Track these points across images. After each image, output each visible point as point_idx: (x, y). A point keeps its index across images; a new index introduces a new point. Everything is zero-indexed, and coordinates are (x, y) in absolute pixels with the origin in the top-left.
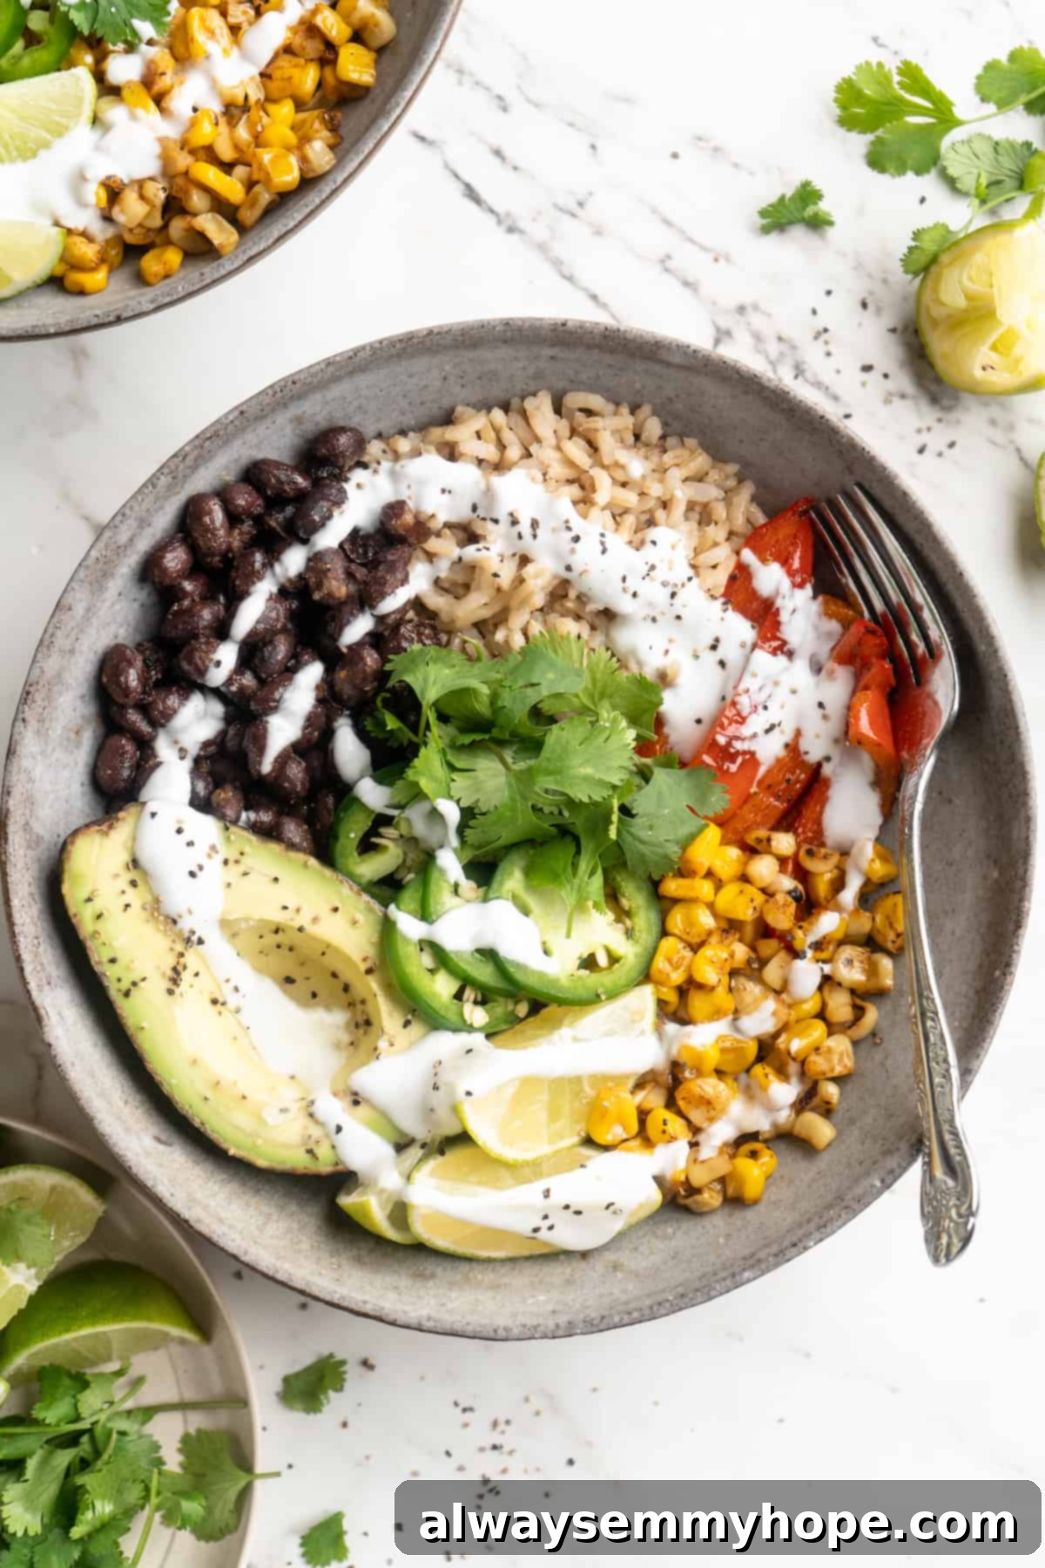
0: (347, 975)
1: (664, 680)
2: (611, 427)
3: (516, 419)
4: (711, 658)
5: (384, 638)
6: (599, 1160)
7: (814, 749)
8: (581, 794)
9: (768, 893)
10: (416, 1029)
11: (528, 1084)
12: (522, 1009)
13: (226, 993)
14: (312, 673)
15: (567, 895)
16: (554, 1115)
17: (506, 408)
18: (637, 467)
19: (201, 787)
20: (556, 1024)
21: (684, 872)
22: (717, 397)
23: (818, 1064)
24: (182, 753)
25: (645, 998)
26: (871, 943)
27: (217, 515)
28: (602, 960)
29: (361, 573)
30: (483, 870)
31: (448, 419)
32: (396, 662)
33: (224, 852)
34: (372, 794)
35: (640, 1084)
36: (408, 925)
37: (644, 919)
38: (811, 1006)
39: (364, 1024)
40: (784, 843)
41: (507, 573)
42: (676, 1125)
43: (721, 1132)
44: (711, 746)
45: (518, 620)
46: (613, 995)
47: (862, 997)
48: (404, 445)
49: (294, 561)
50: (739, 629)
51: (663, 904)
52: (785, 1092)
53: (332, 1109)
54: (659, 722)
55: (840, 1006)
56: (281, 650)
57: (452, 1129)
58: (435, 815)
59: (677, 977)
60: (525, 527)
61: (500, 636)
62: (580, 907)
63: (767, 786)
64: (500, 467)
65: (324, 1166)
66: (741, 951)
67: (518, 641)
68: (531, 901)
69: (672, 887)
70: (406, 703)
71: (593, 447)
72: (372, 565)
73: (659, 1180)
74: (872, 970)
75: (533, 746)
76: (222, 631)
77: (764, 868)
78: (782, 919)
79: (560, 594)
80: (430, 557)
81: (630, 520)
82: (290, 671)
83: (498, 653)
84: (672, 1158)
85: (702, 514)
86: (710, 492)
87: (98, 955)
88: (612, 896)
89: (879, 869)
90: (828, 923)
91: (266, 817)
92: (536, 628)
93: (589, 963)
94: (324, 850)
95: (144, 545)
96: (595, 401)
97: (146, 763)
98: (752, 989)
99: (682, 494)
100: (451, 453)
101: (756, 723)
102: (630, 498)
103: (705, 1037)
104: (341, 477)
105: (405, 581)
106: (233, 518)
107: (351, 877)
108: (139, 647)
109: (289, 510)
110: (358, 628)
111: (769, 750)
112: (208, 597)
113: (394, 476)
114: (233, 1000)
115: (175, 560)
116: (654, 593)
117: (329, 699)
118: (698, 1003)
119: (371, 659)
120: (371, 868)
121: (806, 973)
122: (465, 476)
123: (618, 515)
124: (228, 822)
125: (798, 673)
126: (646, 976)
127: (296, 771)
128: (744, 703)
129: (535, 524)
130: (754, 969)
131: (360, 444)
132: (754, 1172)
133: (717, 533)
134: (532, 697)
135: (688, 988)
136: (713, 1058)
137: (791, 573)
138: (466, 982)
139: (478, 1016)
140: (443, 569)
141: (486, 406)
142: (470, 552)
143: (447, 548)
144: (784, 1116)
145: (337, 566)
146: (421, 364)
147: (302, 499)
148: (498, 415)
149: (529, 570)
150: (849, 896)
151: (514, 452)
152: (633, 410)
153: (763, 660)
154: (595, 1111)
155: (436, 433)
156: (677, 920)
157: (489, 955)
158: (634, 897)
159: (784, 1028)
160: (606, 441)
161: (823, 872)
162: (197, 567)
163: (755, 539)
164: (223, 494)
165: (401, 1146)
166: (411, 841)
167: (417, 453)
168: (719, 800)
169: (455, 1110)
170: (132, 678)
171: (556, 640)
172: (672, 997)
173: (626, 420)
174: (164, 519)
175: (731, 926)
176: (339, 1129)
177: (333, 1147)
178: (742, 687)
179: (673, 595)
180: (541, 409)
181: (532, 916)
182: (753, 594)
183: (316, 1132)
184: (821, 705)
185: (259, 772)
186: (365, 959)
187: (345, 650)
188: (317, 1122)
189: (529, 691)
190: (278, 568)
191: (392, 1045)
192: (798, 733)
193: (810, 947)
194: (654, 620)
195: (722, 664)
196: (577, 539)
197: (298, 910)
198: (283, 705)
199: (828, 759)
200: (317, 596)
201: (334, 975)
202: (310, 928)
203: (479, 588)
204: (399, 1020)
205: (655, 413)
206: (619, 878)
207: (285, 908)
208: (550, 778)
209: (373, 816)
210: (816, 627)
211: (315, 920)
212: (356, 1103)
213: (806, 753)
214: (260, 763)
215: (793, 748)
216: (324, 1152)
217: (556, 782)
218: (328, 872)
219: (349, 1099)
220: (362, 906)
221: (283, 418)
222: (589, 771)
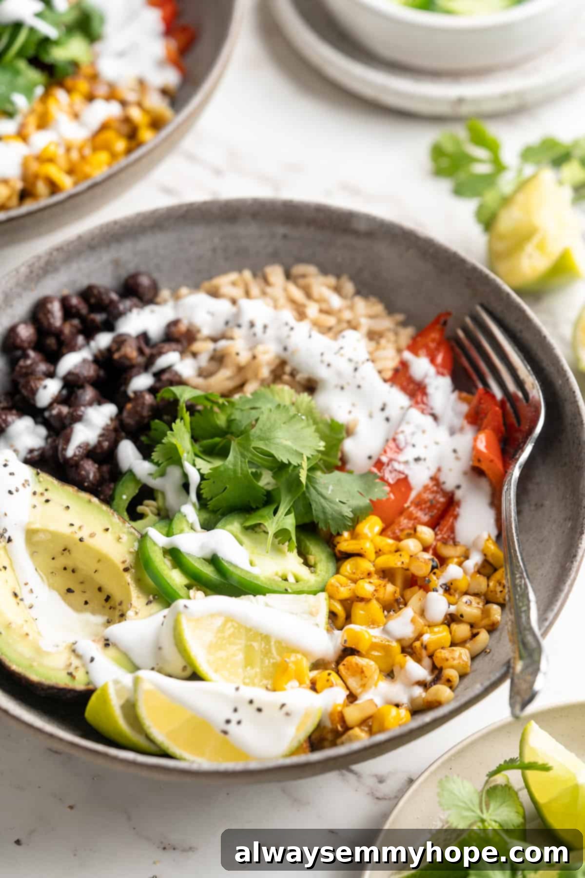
1: (349, 432)
2: (321, 286)
4: (380, 417)
7: (452, 478)
9: (413, 557)
10: (155, 606)
13: (24, 591)
14: (108, 410)
18: (336, 301)
24: (16, 453)
25: (320, 600)
26: (486, 597)
27: (56, 308)
28: (291, 579)
29: (147, 350)
33: (34, 488)
36: (157, 538)
37: (325, 567)
40: (426, 533)
41: (245, 354)
45: (250, 387)
47: (477, 627)
48: (184, 291)
49: (104, 340)
50: (398, 398)
51: (339, 557)
52: (419, 671)
53: (90, 648)
56: (89, 393)
59: (345, 594)
60: (258, 329)
63: (417, 503)
65: (80, 685)
66: (392, 589)
68: (244, 539)
69: (345, 543)
71: (308, 292)
74: (486, 611)
76: (50, 374)
77: (412, 545)
78: (421, 570)
79: (280, 370)
80: (195, 354)
86: (384, 324)
90: (453, 571)
93: (283, 578)
95: (7, 323)
96: (308, 269)
99: (366, 323)
100: (215, 294)
101: (409, 454)
102: (331, 321)
106: (67, 315)
110: (141, 382)
111: (419, 478)
113: (176, 307)
114: (28, 599)
115: (26, 333)
116: (343, 366)
117: (118, 428)
119: (148, 399)
121: (437, 601)
122: (223, 307)
125: (441, 433)
126: (322, 590)
128: (401, 440)
129: (265, 327)
130: (401, 608)
131: (156, 286)
135: (353, 600)
136: (367, 641)
137: (436, 366)
138: (195, 580)
142: (221, 345)
143: (206, 347)
144: (418, 692)
145: (132, 345)
148: (247, 275)
149: (260, 349)
150: (471, 564)
151: (255, 292)
152: (338, 276)
153: (417, 416)
155: (206, 283)
156: (349, 566)
160: (317, 288)
161: (453, 553)
162: (39, 342)
163: (413, 347)
164: (62, 299)
167: (192, 294)
172: (340, 609)
173: (331, 280)
174: (22, 308)
175: (386, 574)
176: (92, 660)
177: (87, 673)
178: (401, 429)
179: (356, 369)
180: (276, 274)
181: (244, 545)
182: (411, 380)
183: (76, 662)
184: (455, 451)
185: (64, 457)
186: (124, 562)
187: (131, 395)
188: (79, 656)
189: (253, 412)
190: (93, 344)
191: (137, 613)
192: (439, 470)
193: (441, 586)
194: (342, 388)
195: (387, 419)
196: (292, 329)
197: (80, 528)
198: (85, 417)
199: (458, 487)
200: (116, 356)
201: (100, 589)
202: (87, 540)
203: (226, 367)
204: (144, 601)
205: (352, 278)
206: (308, 543)
207: (72, 525)
208: (262, 442)
209: (140, 486)
210: (453, 410)
211: (92, 535)
212: (107, 645)
213: (444, 483)
214: (65, 449)
215: (435, 479)
216: (80, 676)
217: (266, 445)
218: (104, 507)
219: (102, 643)
220: (125, 530)
221: (106, 256)
222: (289, 443)
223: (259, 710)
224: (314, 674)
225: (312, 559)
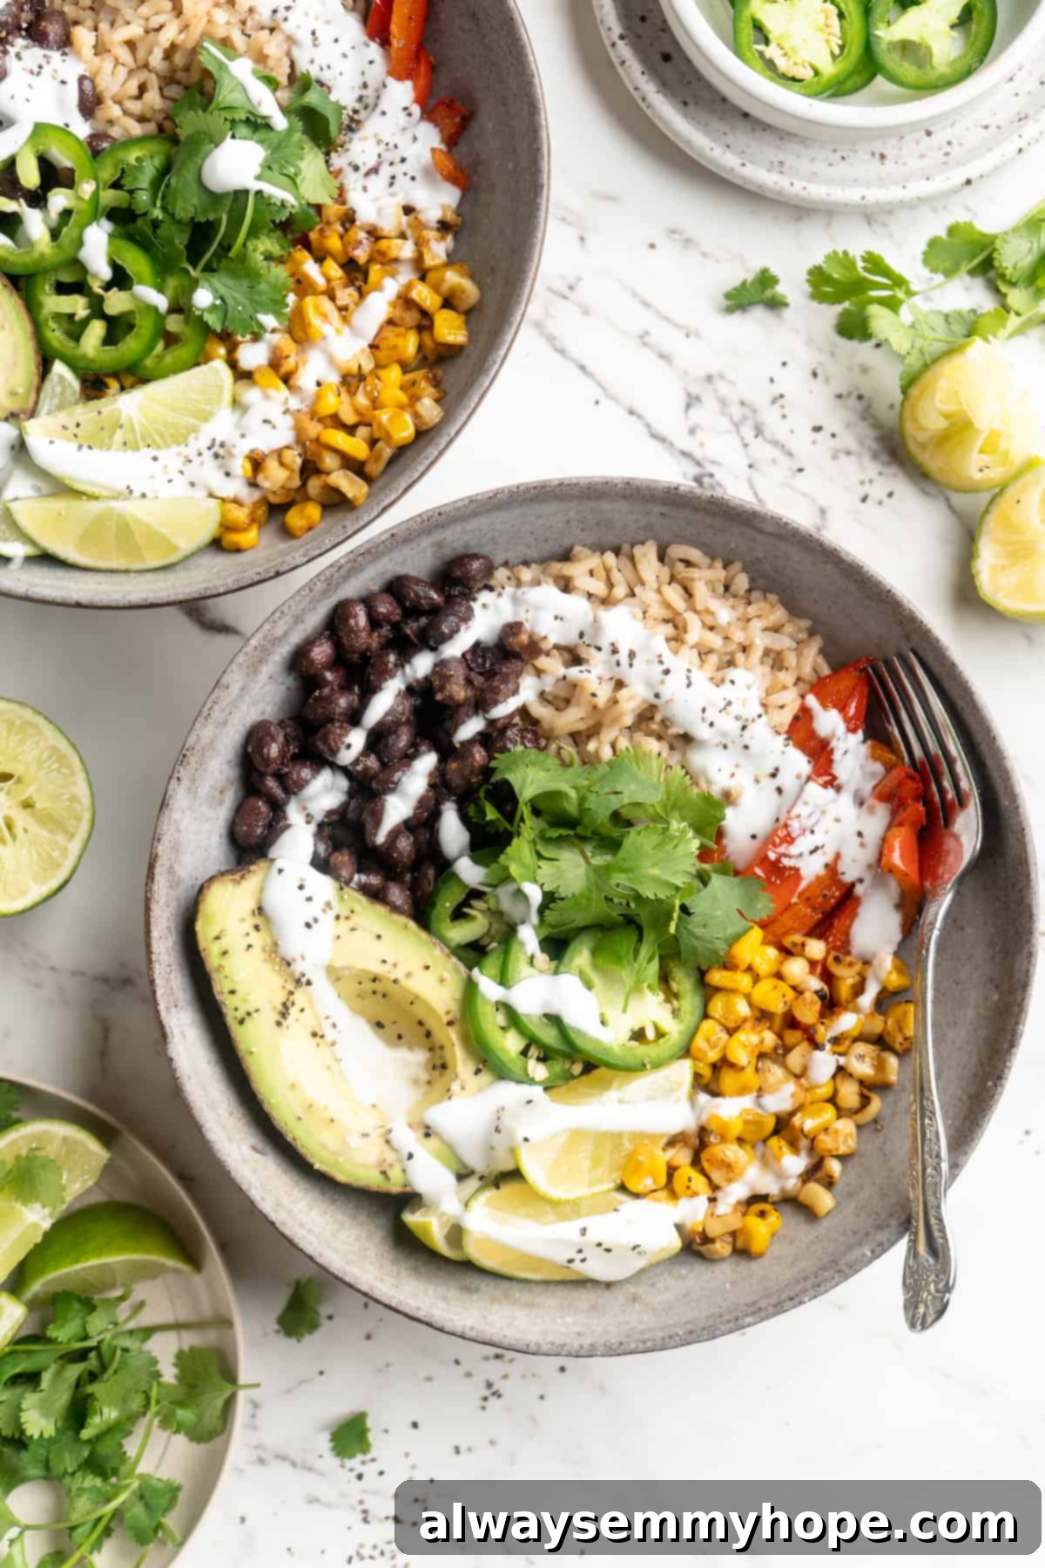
0: (431, 1023)
1: (728, 798)
2: (705, 578)
3: (625, 562)
4: (771, 785)
5: (491, 738)
6: (630, 1206)
7: (850, 871)
8: (649, 892)
9: (798, 991)
10: (485, 1077)
11: (577, 1135)
12: (577, 1069)
13: (326, 1029)
14: (427, 762)
15: (627, 975)
16: (596, 1162)
17: (617, 551)
18: (724, 613)
19: (322, 849)
20: (605, 1085)
21: (728, 965)
22: (798, 560)
23: (826, 1142)
24: (309, 818)
25: (683, 1071)
26: (881, 1042)
27: (361, 619)
28: (650, 1034)
29: (479, 680)
30: (556, 946)
31: (566, 556)
32: (500, 761)
33: (337, 908)
34: (469, 872)
35: (673, 1142)
36: (489, 988)
37: (690, 1002)
38: (826, 1091)
39: (440, 1066)
40: (816, 948)
41: (604, 693)
42: (699, 1182)
43: (736, 1192)
44: (763, 860)
45: (608, 735)
46: (657, 1065)
47: (869, 1088)
48: (526, 574)
49: (422, 664)
50: (798, 762)
51: (707, 991)
52: (795, 1164)
53: (407, 1139)
54: (720, 834)
55: (849, 1094)
56: (403, 739)
57: (508, 1166)
58: (520, 894)
59: (713, 1056)
60: (623, 656)
61: (592, 746)
62: (637, 988)
63: (807, 899)
64: (606, 602)
65: (395, 1187)
66: (770, 1038)
67: (607, 753)
68: (595, 978)
69: (717, 977)
70: (505, 796)
71: (688, 593)
72: (490, 675)
73: (679, 1228)
74: (880, 1066)
75: (613, 846)
76: (354, 718)
77: (796, 968)
78: (808, 1013)
79: (648, 718)
80: (539, 673)
81: (713, 660)
82: (409, 757)
83: (589, 761)
84: (693, 1211)
85: (776, 661)
86: (783, 642)
87: (220, 986)
88: (665, 978)
89: (895, 980)
90: (847, 1022)
91: (374, 880)
92: (623, 743)
93: (639, 1035)
94: (421, 914)
95: (296, 638)
96: (694, 554)
97: (276, 825)
98: (776, 1072)
99: (760, 641)
100: (566, 586)
101: (803, 844)
102: (715, 640)
103: (731, 1109)
104: (469, 596)
105: (515, 692)
106: (374, 622)
107: (443, 940)
108: (281, 724)
109: (423, 621)
110: (470, 728)
111: (811, 868)
112: (345, 688)
113: (516, 601)
114: (330, 1034)
115: (321, 652)
116: (729, 725)
117: (440, 786)
118: (728, 1080)
119: (479, 755)
120: (461, 933)
121: (823, 1064)
122: (576, 608)
123: (704, 653)
124: (344, 883)
125: (844, 805)
126: (687, 1052)
127: (405, 844)
128: (795, 826)
129: (632, 655)
130: (780, 1054)
131: (489, 570)
132: (761, 1230)
133: (787, 678)
134: (615, 803)
135: (723, 1065)
136: (737, 1128)
137: (847, 720)
138: (532, 1041)
139: (539, 1071)
140: (548, 684)
141: (601, 549)
142: (574, 672)
143: (554, 666)
144: (792, 1184)
145: (458, 673)
146: (549, 508)
147: (435, 612)
148: (610, 558)
149: (623, 694)
150: (867, 1000)
151: (620, 591)
152: (726, 565)
153: (815, 790)
154: (631, 1163)
155: (556, 567)
156: (717, 1006)
157: (554, 1020)
158: (683, 982)
159: (799, 1108)
160: (701, 591)
161: (847, 977)
162: (339, 660)
163: (818, 687)
164: (367, 601)
165: (462, 1176)
166: (496, 914)
167: (537, 583)
168: (765, 906)
169: (512, 1151)
170: (274, 750)
171: (639, 756)
172: (706, 1072)
173: (719, 573)
174: (315, 619)
175: (763, 1016)
176: (410, 1156)
177: (404, 1171)
178: (795, 812)
179: (744, 728)
180: (647, 556)
181: (594, 991)
182: (812, 734)
183: (390, 1156)
184: (860, 834)
185: (373, 842)
186: (448, 1013)
187: (458, 745)
188: (396, 1150)
189: (613, 798)
190: (408, 669)
191: (463, 1088)
192: (838, 856)
193: (829, 1041)
194: (725, 747)
195: (779, 790)
196: (667, 672)
197: (395, 965)
198: (400, 788)
199: (861, 881)
200: (439, 697)
201: (421, 1023)
202: (404, 982)
203: (578, 704)
204: (471, 1067)
205: (745, 569)
206: (671, 965)
207: (384, 962)
208: (623, 875)
209: (467, 891)
210: (862, 767)
211: (409, 975)
212: (427, 1135)
213: (843, 873)
214: (375, 834)
215: (832, 868)
216: (395, 1174)
217: (629, 879)
218: (424, 935)
219: (422, 1131)
220: (449, 966)
221: (426, 542)
222: (656, 872)
223: (608, 1250)
224: (671, 1153)
225: (674, 986)
